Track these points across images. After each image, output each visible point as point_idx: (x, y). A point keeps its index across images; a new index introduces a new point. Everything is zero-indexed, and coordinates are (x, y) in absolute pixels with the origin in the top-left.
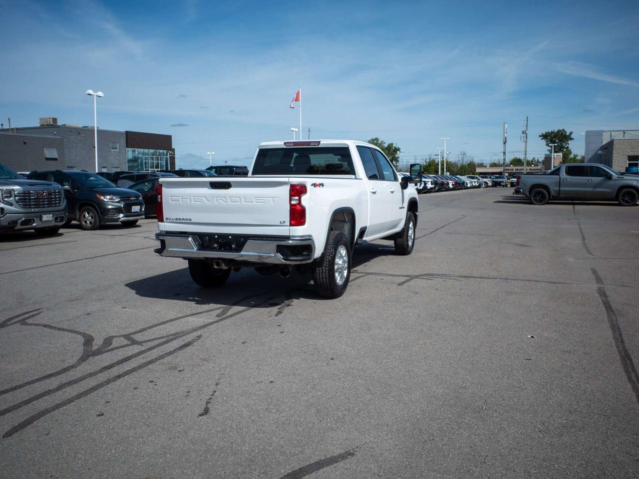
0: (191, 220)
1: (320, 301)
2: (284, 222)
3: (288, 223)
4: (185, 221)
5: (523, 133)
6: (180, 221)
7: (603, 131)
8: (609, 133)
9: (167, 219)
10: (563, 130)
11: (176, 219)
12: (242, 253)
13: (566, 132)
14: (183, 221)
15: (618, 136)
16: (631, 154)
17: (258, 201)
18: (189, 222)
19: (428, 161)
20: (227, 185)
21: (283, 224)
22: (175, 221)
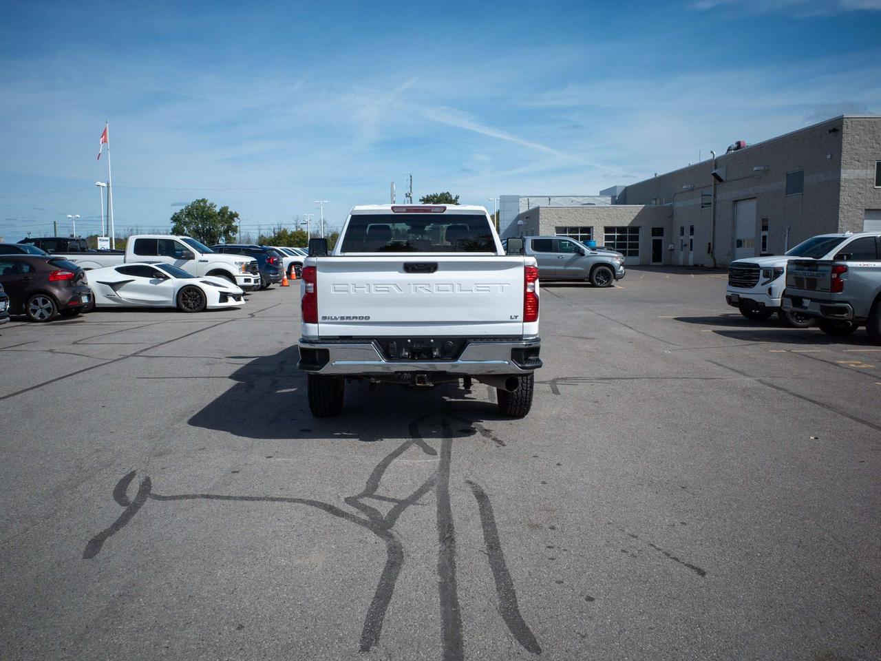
0: (369, 318)
1: (513, 422)
2: (516, 317)
3: (521, 318)
4: (358, 321)
5: (407, 196)
6: (348, 321)
7: (519, 197)
8: (526, 199)
9: (324, 318)
10: (448, 193)
11: (342, 318)
12: (459, 362)
13: (450, 196)
14: (355, 320)
15: (542, 203)
16: (559, 225)
17: (478, 289)
18: (365, 321)
19: (276, 231)
20: (430, 268)
21: (514, 320)
22: (339, 320)
